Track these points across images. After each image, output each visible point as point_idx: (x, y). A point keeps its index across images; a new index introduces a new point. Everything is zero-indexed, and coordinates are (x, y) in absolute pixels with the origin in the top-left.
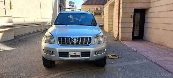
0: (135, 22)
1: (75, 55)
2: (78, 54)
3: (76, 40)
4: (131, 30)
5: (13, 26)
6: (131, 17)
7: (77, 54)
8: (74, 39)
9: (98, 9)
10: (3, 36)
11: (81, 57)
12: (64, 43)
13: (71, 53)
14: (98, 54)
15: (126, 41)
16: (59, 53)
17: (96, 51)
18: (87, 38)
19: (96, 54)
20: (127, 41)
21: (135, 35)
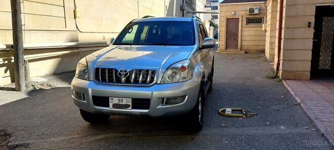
0: (322, 38)
1: (120, 103)
2: (127, 101)
3: (126, 75)
4: (309, 55)
5: (80, 46)
6: (309, 26)
7: (124, 103)
8: (121, 71)
9: (253, 11)
10: (59, 64)
11: (133, 108)
12: (104, 80)
13: (113, 99)
14: (167, 103)
15: (295, 80)
16: (94, 97)
17: (163, 99)
18: (148, 71)
19: (163, 105)
20: (298, 80)
21: (321, 67)
